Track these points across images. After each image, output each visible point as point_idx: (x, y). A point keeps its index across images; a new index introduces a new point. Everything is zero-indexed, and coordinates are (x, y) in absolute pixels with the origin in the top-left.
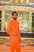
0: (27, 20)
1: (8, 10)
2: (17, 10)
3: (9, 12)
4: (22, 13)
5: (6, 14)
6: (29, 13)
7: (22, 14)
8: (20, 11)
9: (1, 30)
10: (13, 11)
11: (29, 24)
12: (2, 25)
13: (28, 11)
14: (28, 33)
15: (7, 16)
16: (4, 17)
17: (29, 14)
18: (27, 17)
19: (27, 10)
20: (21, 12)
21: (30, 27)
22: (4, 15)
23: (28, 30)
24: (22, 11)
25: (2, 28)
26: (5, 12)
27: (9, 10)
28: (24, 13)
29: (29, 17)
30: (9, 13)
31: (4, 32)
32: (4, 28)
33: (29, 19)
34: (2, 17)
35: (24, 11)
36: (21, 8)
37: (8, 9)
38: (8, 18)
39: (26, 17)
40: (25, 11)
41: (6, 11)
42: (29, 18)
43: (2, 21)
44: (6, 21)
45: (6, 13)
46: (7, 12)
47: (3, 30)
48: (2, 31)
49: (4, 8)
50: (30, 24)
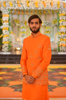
0: (55, 28)
1: (15, 8)
2: (33, 8)
3: (17, 13)
4: (45, 12)
5: (11, 18)
6: (60, 13)
7: (45, 14)
8: (39, 9)
9: (3, 50)
10: (26, 9)
11: (60, 36)
12: (5, 40)
13: (57, 9)
14: (59, 53)
15: (14, 21)
16: (8, 23)
17: (60, 15)
18: (55, 22)
19: (55, 6)
20: (42, 11)
21: (62, 41)
22: (7, 20)
23: (59, 47)
24: (45, 8)
25: (3, 46)
26: (9, 14)
27: (17, 7)
28: (48, 14)
29: (60, 20)
30: (18, 15)
31: (9, 55)
32: (8, 47)
33: (61, 25)
34: (4, 24)
35: (48, 10)
36: (41, 2)
37: (15, 6)
38: (17, 25)
39: (54, 20)
40: (51, 9)
41: (12, 10)
42: (61, 22)
43: (4, 31)
44: (12, 32)
45: (12, 14)
46: (13, 12)
47: (7, 50)
48: (5, 52)
49: (6, 4)
50: (63, 35)
